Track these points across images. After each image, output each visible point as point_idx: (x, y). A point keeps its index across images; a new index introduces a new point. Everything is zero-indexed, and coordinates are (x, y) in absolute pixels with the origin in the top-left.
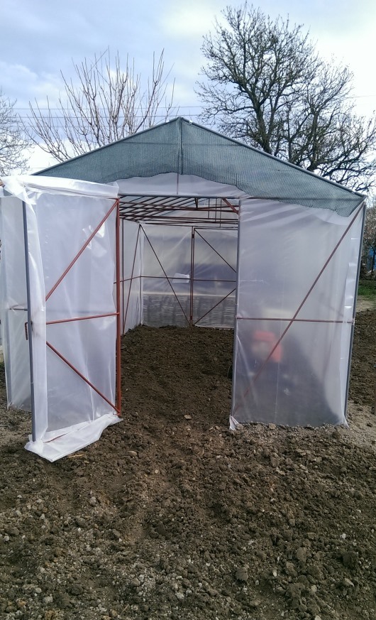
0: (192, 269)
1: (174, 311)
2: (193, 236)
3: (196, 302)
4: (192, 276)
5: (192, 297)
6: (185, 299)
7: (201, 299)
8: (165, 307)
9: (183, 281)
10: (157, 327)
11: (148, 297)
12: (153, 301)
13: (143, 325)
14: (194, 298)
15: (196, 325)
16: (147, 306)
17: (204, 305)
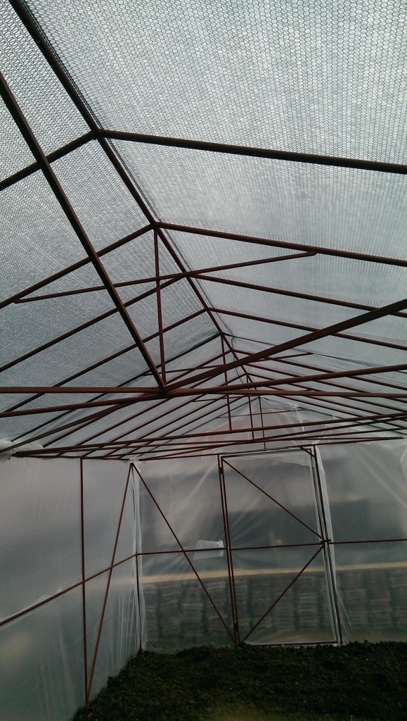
0: (225, 527)
2: (221, 470)
8: (186, 605)
9: (213, 554)
10: (173, 650)
11: (156, 588)
12: (164, 595)
13: (147, 653)
14: (236, 582)
15: (247, 642)
16: (154, 607)
17: (258, 592)
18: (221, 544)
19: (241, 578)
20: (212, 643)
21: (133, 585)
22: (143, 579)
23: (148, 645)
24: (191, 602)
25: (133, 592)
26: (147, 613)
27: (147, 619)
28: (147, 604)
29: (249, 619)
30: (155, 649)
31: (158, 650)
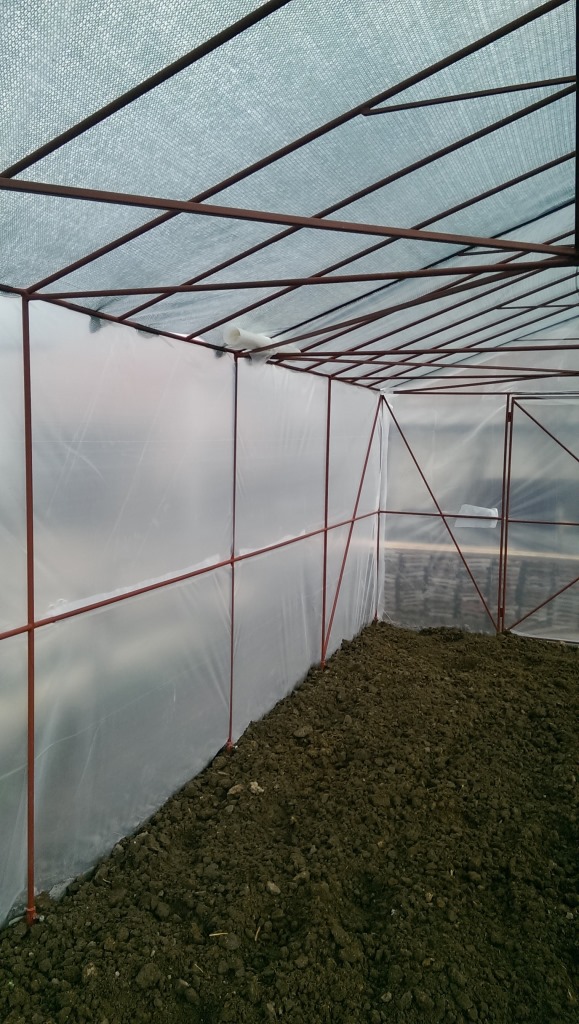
0: (504, 492)
1: (459, 589)
2: (509, 417)
3: (514, 571)
4: (504, 509)
5: (503, 559)
6: (485, 564)
7: (527, 565)
8: (436, 580)
9: (483, 524)
10: (416, 627)
11: (397, 555)
12: (408, 565)
13: (383, 624)
14: (508, 562)
15: (513, 631)
16: (394, 576)
17: (533, 578)
18: (494, 512)
19: (515, 559)
20: (466, 625)
21: (372, 549)
22: (384, 544)
23: (385, 616)
24: (442, 578)
25: (371, 556)
26: (386, 582)
27: (386, 588)
28: (387, 571)
29: (517, 607)
30: (393, 622)
31: (397, 624)
